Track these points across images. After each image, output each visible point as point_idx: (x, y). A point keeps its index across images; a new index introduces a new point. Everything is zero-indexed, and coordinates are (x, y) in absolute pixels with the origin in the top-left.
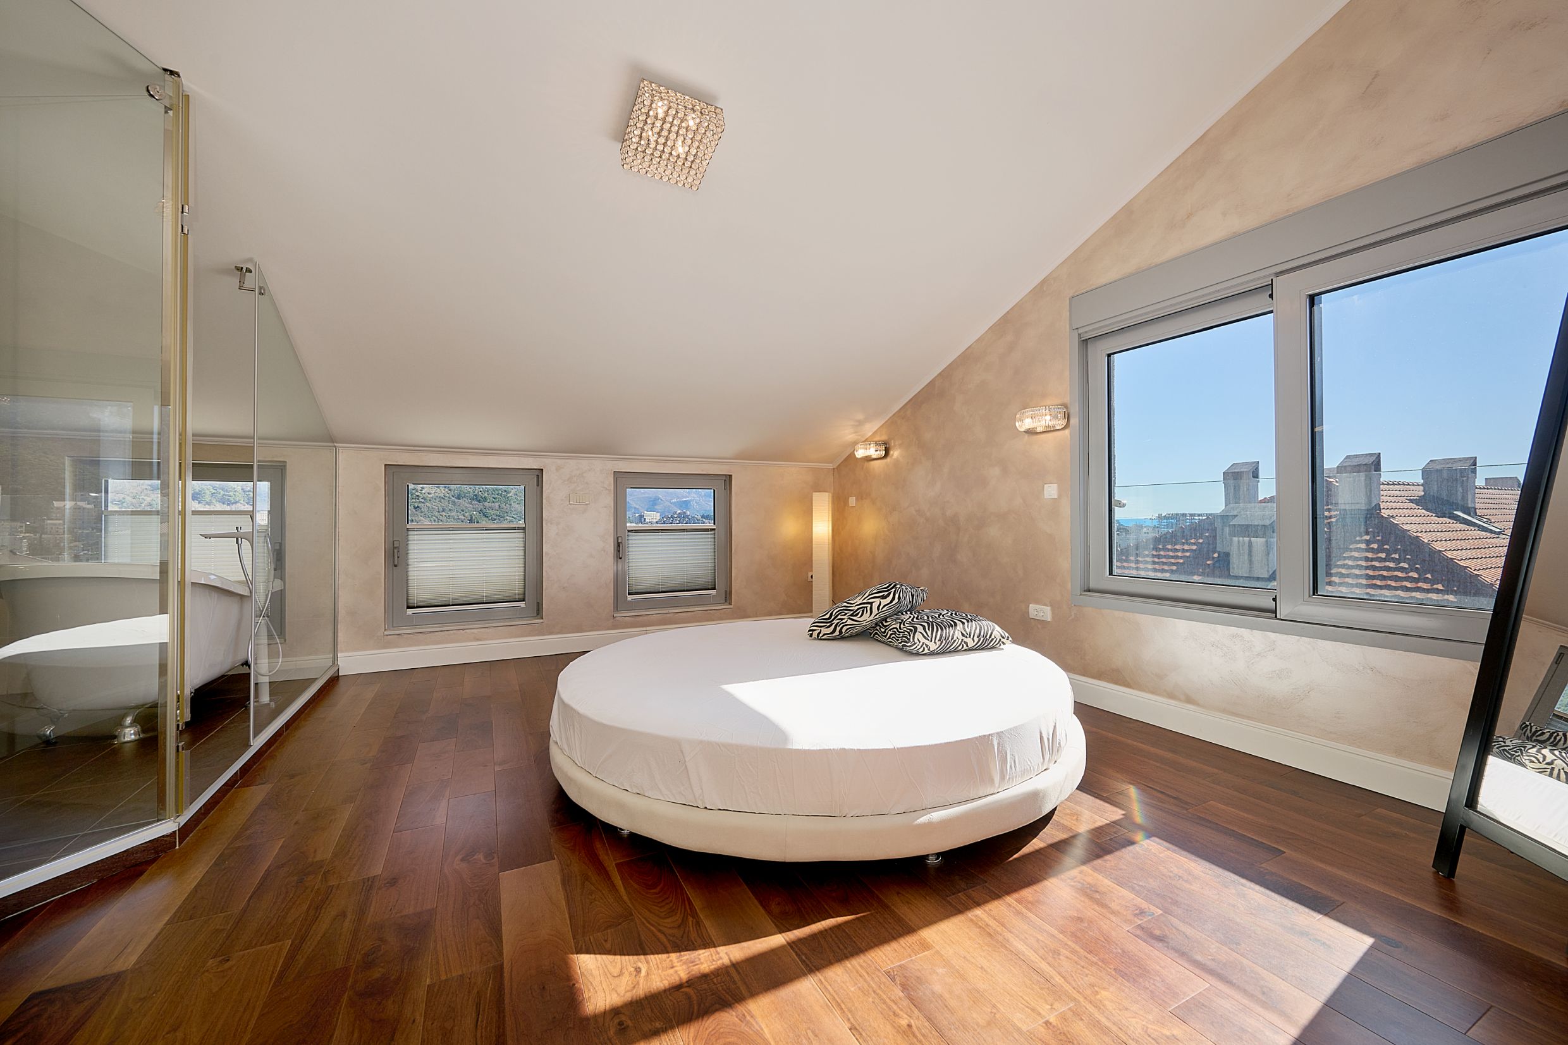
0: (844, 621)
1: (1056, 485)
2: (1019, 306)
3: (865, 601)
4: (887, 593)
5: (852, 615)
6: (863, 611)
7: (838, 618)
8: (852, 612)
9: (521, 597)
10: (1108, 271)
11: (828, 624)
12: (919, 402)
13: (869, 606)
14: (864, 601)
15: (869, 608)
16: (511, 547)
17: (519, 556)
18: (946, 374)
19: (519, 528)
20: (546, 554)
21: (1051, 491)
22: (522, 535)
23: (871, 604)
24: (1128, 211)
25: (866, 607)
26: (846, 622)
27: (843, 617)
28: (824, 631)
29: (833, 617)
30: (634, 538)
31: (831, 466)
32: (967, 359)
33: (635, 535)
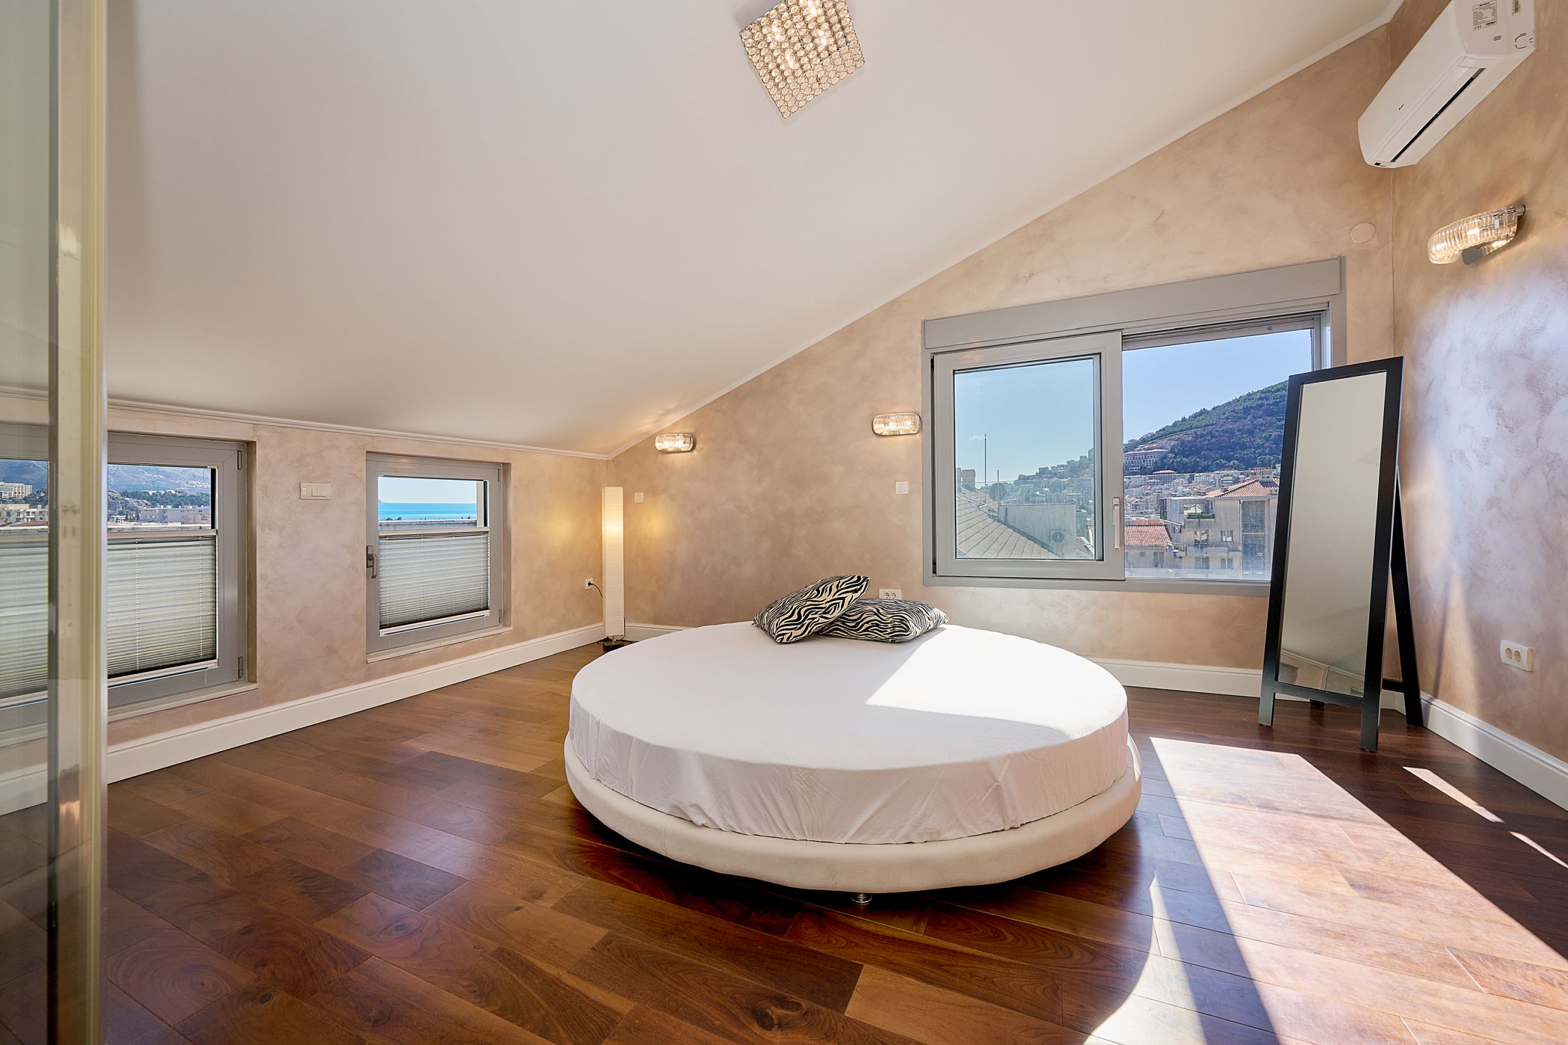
0: (816, 620)
1: (907, 482)
2: (867, 319)
3: (836, 597)
4: (859, 587)
5: (824, 613)
6: (835, 607)
7: (809, 617)
8: (823, 610)
9: (210, 651)
10: (957, 305)
11: (799, 626)
12: (737, 397)
13: (842, 601)
14: (834, 597)
15: (841, 604)
16: (191, 570)
17: (207, 584)
18: (778, 372)
19: (204, 538)
20: (262, 578)
21: (902, 487)
22: (208, 550)
23: (843, 599)
24: (977, 258)
25: (839, 603)
26: (818, 621)
27: (814, 616)
28: (795, 633)
29: (803, 618)
30: (388, 547)
31: (604, 457)
32: (803, 359)
33: (389, 544)
